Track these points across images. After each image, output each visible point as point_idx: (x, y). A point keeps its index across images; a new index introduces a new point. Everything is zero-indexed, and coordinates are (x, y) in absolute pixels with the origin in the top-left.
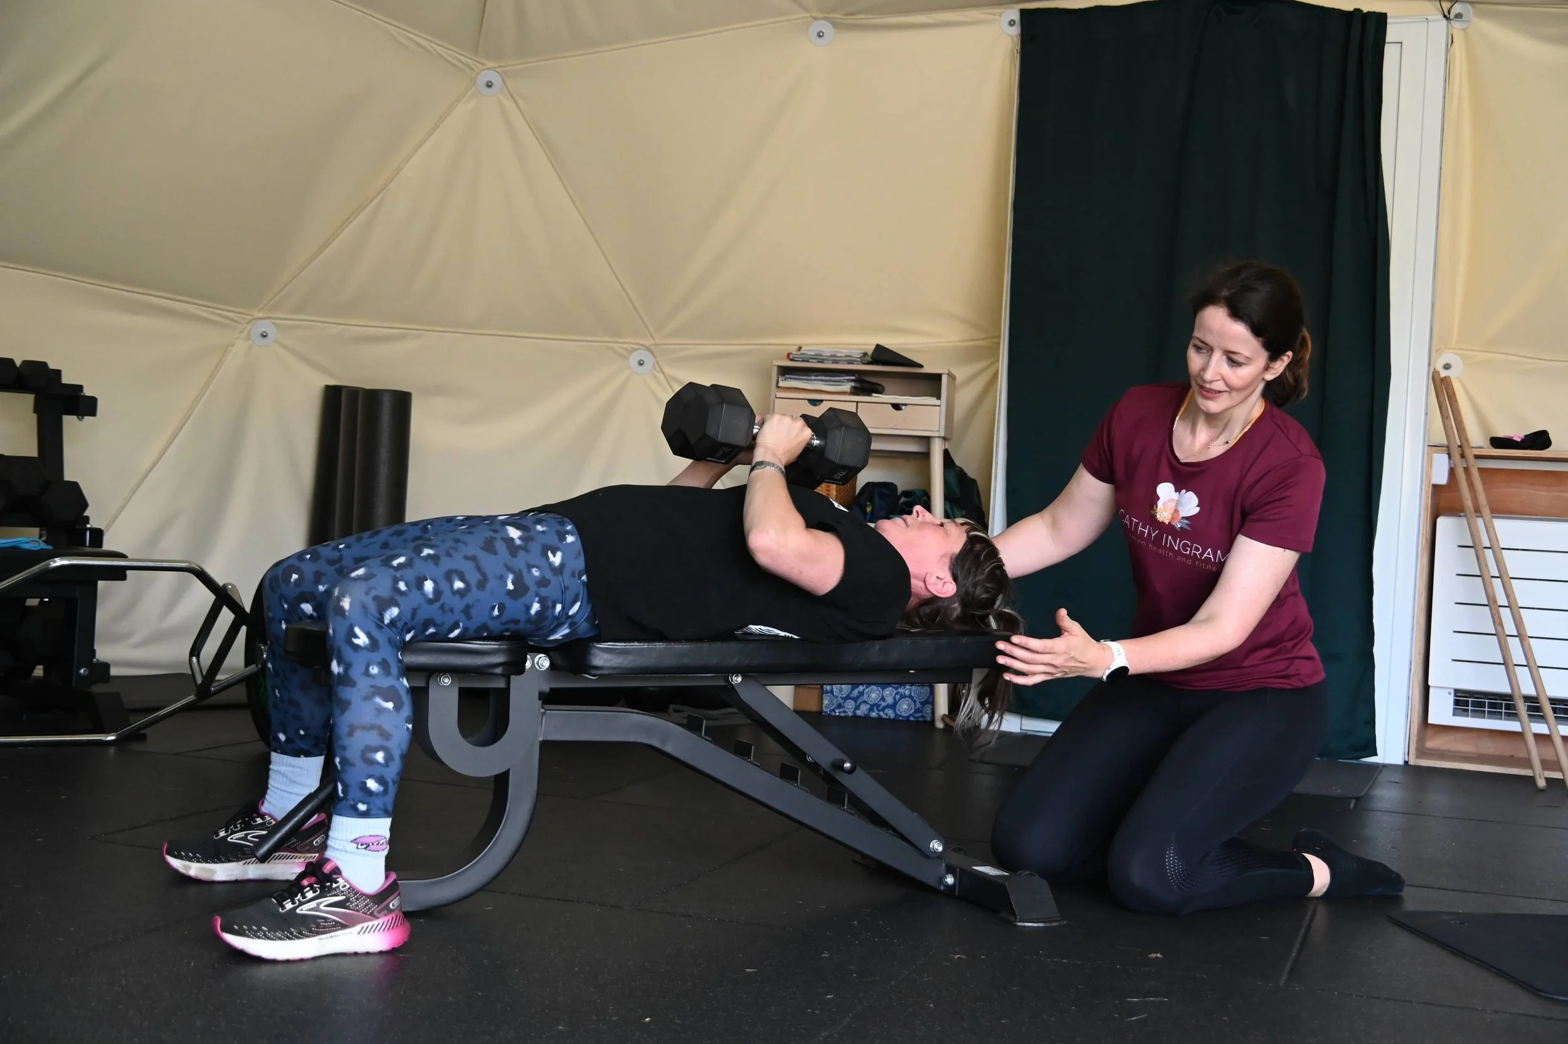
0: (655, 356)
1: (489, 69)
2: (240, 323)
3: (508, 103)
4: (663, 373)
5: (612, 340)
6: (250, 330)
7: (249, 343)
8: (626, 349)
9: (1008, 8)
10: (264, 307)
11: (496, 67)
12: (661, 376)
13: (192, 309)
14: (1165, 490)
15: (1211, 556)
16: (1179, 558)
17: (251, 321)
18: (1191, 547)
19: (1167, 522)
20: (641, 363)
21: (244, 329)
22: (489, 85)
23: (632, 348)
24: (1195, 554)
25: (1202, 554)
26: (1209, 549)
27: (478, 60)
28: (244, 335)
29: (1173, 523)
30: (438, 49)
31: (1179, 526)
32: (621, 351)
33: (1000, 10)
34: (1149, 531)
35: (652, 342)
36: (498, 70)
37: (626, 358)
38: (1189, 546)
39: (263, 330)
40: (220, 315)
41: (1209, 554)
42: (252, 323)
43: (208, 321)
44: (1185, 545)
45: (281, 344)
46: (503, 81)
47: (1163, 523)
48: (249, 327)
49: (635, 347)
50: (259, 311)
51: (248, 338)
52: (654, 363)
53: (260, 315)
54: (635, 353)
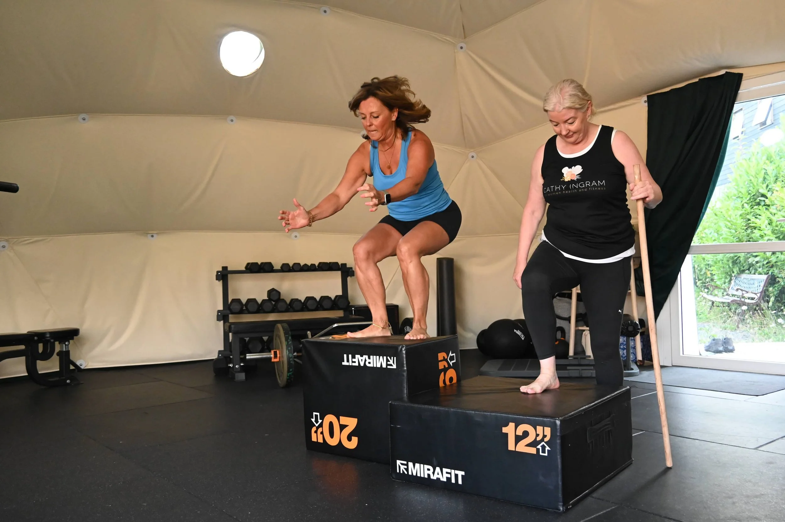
1: (472, 152)
9: (643, 97)
11: (474, 151)
22: (473, 157)
27: (467, 150)
30: (453, 149)
33: (641, 98)
46: (478, 155)
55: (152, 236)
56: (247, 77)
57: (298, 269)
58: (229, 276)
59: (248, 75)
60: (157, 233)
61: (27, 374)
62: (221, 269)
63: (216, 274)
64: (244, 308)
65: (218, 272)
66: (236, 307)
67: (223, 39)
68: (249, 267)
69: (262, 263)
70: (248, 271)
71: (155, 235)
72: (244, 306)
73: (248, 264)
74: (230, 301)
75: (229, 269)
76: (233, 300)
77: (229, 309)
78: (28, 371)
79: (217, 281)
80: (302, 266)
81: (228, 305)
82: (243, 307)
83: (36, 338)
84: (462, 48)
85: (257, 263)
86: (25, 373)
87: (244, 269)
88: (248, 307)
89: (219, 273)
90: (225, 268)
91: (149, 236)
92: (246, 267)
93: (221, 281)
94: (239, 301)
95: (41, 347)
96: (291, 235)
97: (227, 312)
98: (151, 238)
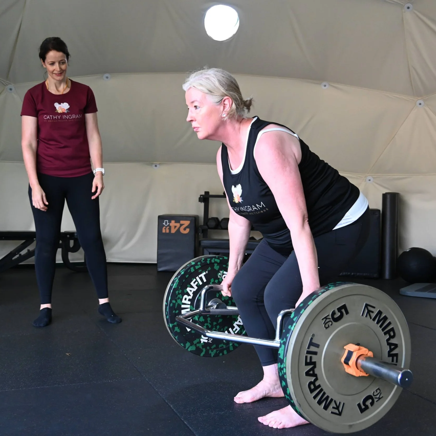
14: (56, 105)
16: (69, 121)
18: (72, 116)
19: (62, 112)
22: (420, 104)
24: (74, 117)
25: (76, 117)
29: (64, 112)
31: (66, 112)
34: (57, 117)
44: (70, 116)
47: (61, 113)
55: (156, 166)
56: (226, 41)
58: (210, 199)
59: (227, 40)
60: (159, 164)
61: (62, 262)
62: (203, 194)
63: (199, 197)
65: (201, 195)
66: (214, 224)
67: (206, 12)
71: (158, 166)
74: (209, 218)
75: (210, 194)
76: (212, 218)
78: (63, 260)
79: (200, 203)
83: (68, 236)
84: (408, 8)
86: (61, 261)
87: (223, 194)
89: (202, 197)
90: (207, 193)
91: (154, 165)
93: (203, 203)
94: (216, 219)
95: (72, 243)
97: (206, 227)
98: (155, 168)
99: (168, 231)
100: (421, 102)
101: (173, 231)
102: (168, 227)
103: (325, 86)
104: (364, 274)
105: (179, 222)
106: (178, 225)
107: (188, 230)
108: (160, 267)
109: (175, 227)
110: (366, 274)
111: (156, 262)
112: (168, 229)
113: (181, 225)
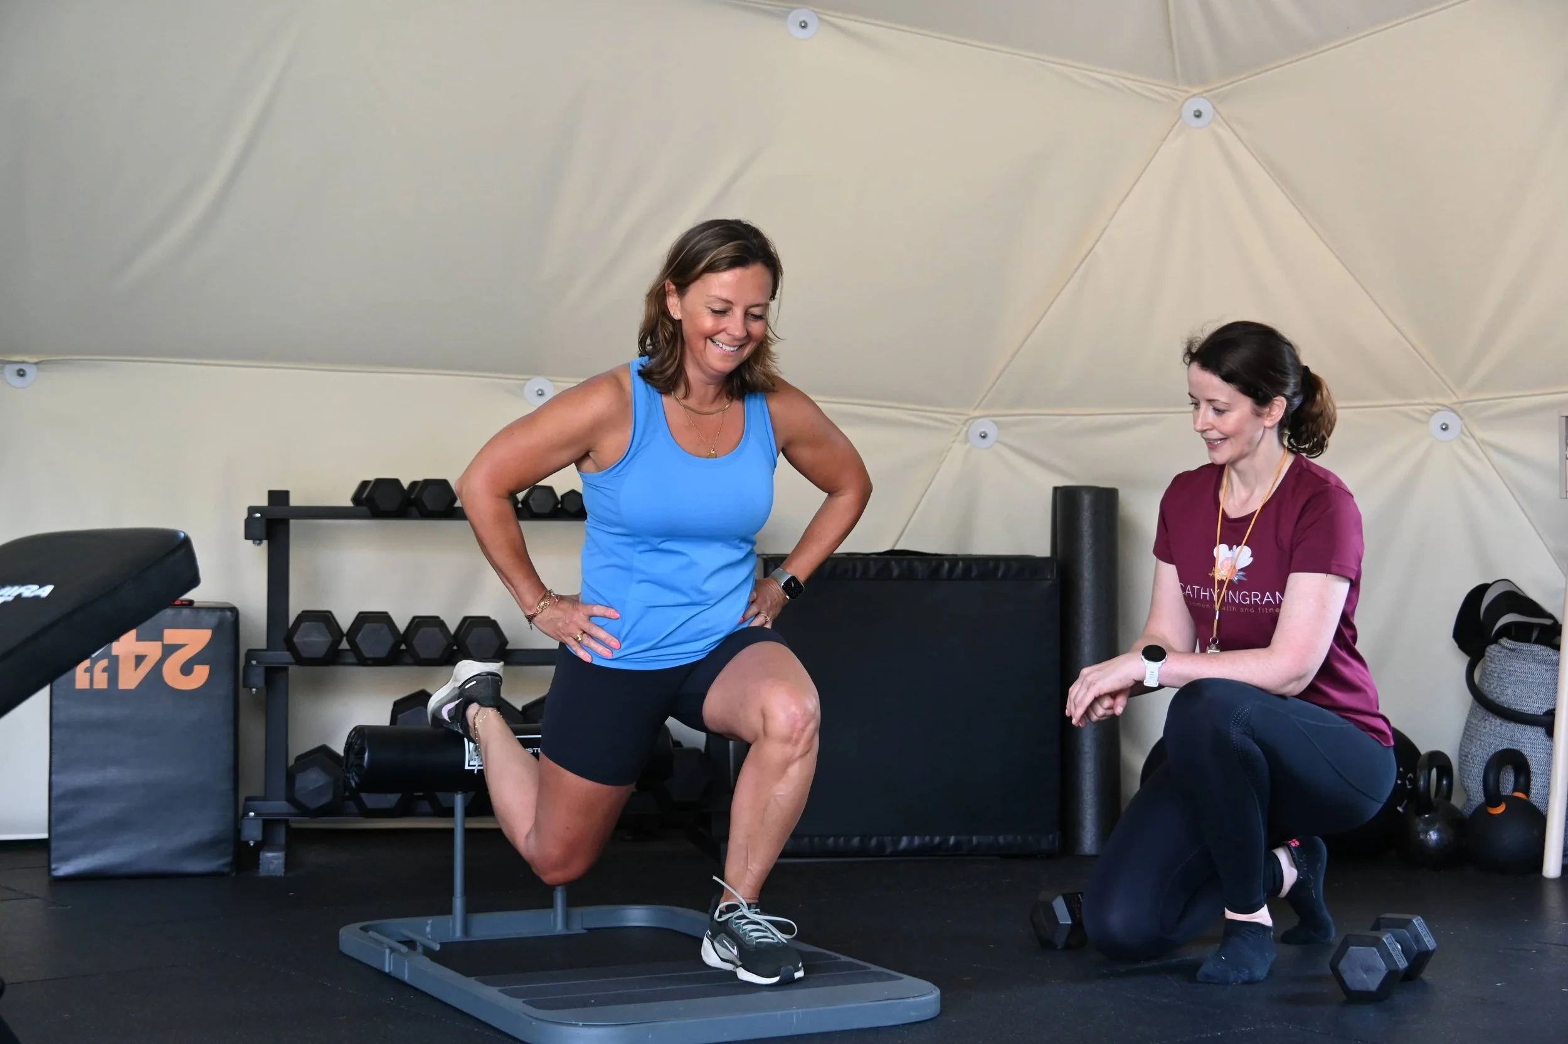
0: (1461, 418)
1: (1194, 96)
2: (956, 425)
3: (1225, 134)
4: (1473, 437)
5: (1402, 402)
6: (967, 431)
7: (968, 445)
8: (1423, 412)
10: (979, 404)
11: (1202, 93)
12: (1471, 442)
13: (894, 413)
14: (1221, 552)
15: (1271, 599)
16: (1240, 609)
17: (967, 420)
18: (1250, 596)
20: (1445, 428)
21: (961, 429)
22: (1198, 115)
23: (1431, 410)
24: (1255, 601)
25: (1261, 600)
26: (1268, 593)
27: (1179, 87)
28: (961, 437)
30: (1128, 83)
31: (1236, 579)
32: (1417, 415)
35: (1455, 399)
36: (1205, 95)
37: (1427, 423)
38: (1248, 596)
39: (983, 430)
40: (930, 418)
41: (1268, 598)
42: (968, 423)
43: (917, 426)
44: (1244, 596)
45: (1005, 445)
46: (1214, 108)
48: (965, 429)
49: (1434, 408)
50: (976, 408)
51: (966, 440)
52: (1461, 426)
53: (977, 413)
54: (1436, 415)
55: (21, 373)
57: (547, 510)
58: (295, 525)
60: (36, 364)
62: (263, 502)
63: (245, 515)
64: (345, 645)
65: (252, 511)
66: (314, 640)
68: (364, 496)
69: (414, 484)
70: (364, 509)
71: (30, 371)
72: (345, 639)
73: (364, 484)
74: (294, 613)
75: (294, 501)
76: (305, 616)
77: (290, 646)
79: (250, 542)
80: (559, 498)
81: (288, 629)
82: (340, 642)
85: (396, 482)
87: (350, 504)
88: (359, 639)
89: (258, 515)
90: (279, 497)
91: (10, 370)
92: (356, 499)
93: (265, 543)
94: (325, 618)
96: (522, 387)
97: (284, 656)
98: (17, 381)
99: (101, 681)
100: (1204, 106)
101: (130, 679)
102: (104, 663)
103: (804, 26)
104: (1001, 839)
105: (159, 637)
106: (153, 650)
107: (201, 673)
108: (65, 859)
109: (140, 659)
110: (1010, 838)
111: (45, 836)
112: (104, 670)
113: (169, 650)
